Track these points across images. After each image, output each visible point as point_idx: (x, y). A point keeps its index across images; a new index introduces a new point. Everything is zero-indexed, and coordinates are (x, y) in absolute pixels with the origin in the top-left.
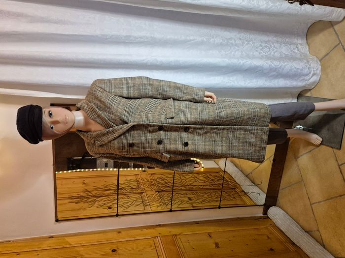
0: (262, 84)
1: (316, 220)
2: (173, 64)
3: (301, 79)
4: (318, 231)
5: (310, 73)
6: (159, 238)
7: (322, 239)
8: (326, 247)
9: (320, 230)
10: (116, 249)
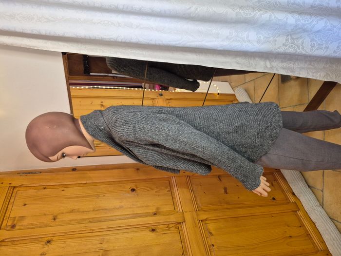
1: (323, 182)
4: (322, 191)
6: (174, 178)
7: (323, 198)
8: (324, 207)
9: (324, 191)
10: (135, 188)
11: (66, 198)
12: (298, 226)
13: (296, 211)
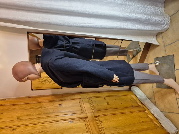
0: (140, 28)
1: (154, 94)
2: (95, 14)
3: (160, 26)
4: (154, 99)
5: (165, 23)
7: (156, 103)
8: (157, 106)
10: (61, 104)
11: (25, 109)
12: (146, 117)
13: (144, 111)
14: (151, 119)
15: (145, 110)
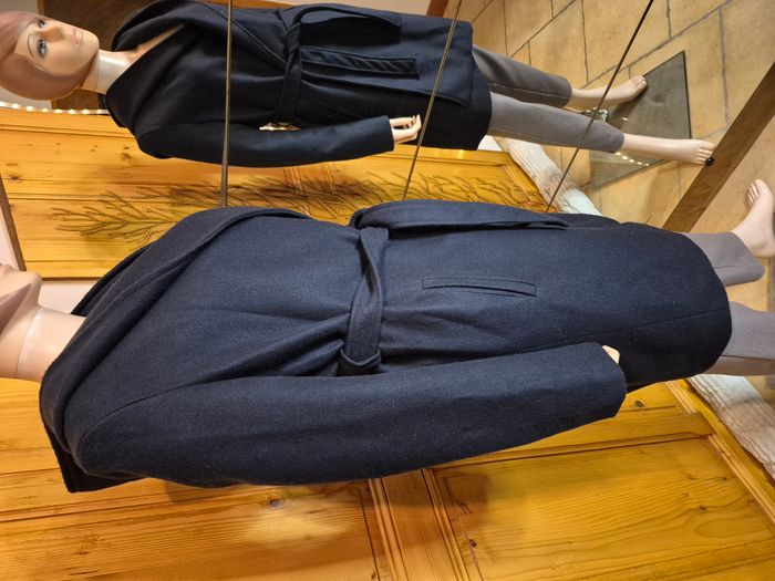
12: (717, 479)
13: (704, 437)
14: (748, 493)
15: (713, 432)
